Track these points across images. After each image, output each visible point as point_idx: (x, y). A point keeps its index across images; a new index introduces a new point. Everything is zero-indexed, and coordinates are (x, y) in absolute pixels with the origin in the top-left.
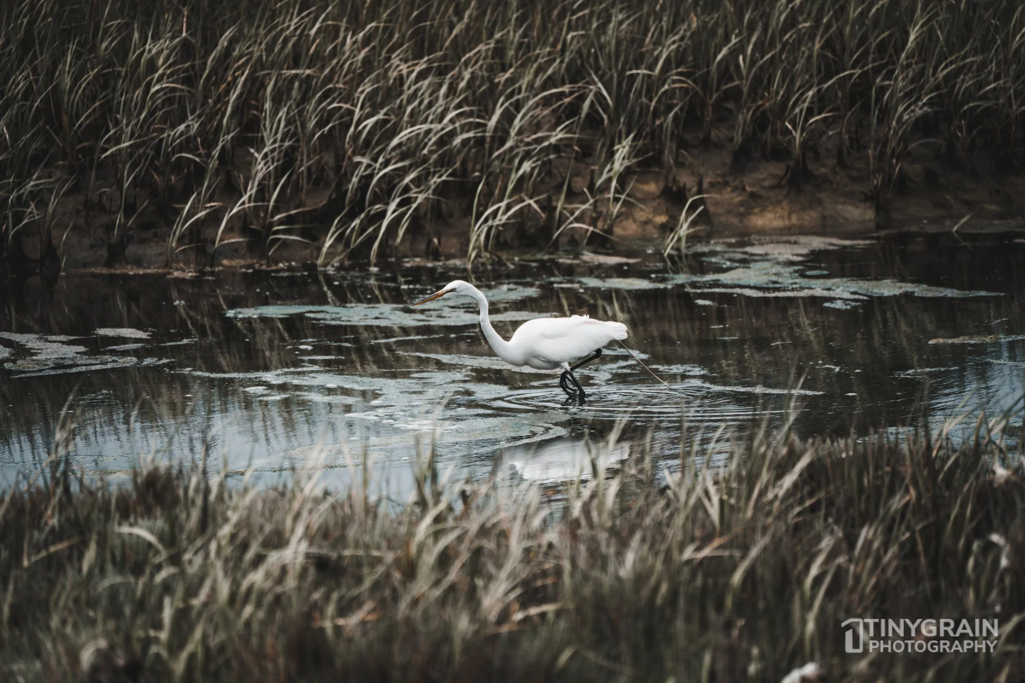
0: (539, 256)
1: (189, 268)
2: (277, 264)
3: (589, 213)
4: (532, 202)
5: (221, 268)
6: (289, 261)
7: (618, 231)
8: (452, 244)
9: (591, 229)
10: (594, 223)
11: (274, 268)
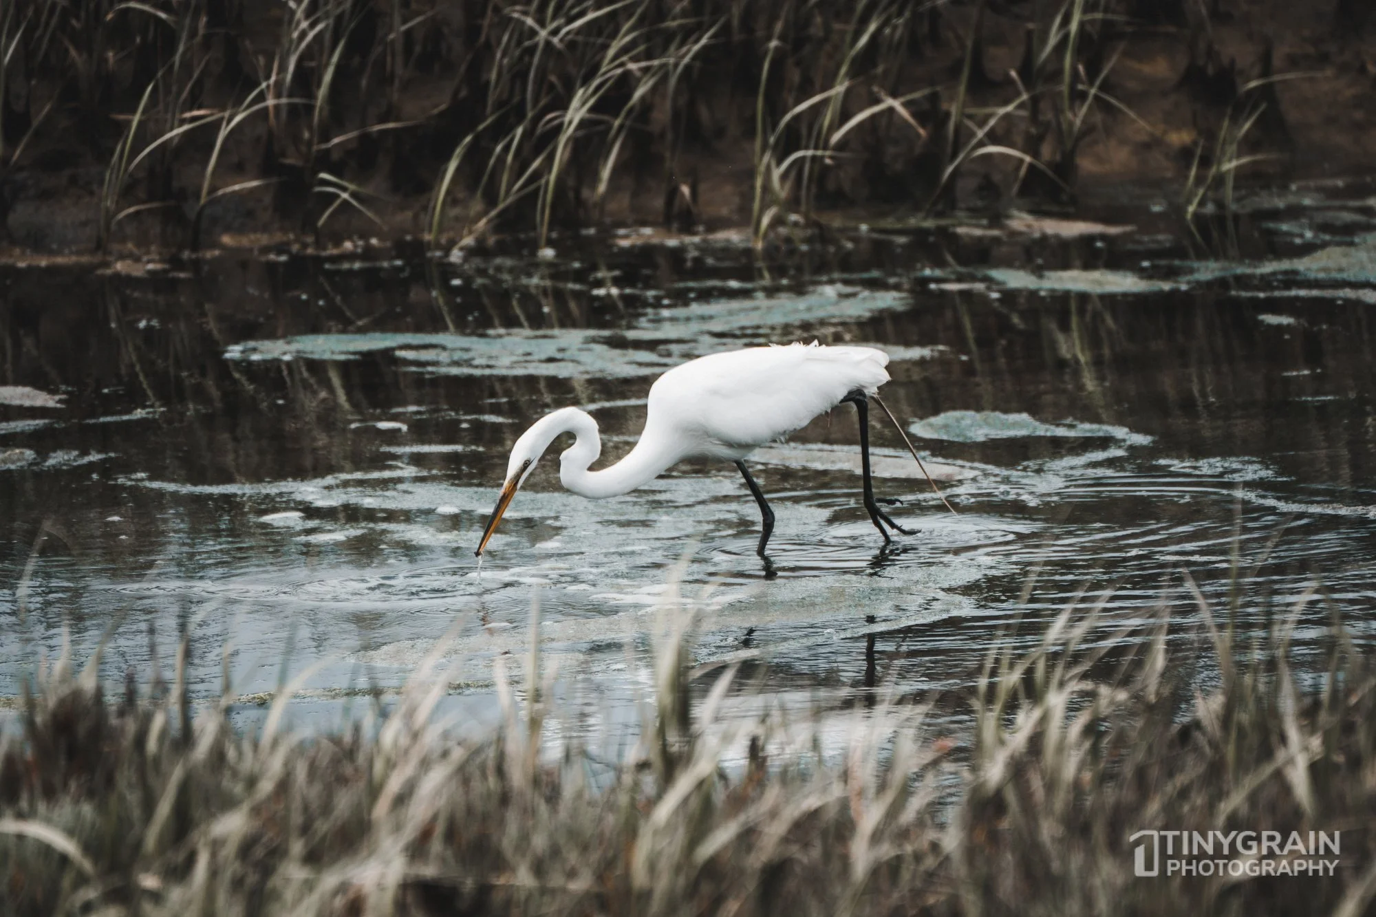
0: (913, 222)
1: (148, 253)
2: (338, 243)
3: (1023, 126)
4: (896, 104)
5: (217, 252)
6: (365, 236)
7: (1086, 164)
8: (721, 199)
9: (1028, 159)
10: (1032, 146)
11: (332, 251)
